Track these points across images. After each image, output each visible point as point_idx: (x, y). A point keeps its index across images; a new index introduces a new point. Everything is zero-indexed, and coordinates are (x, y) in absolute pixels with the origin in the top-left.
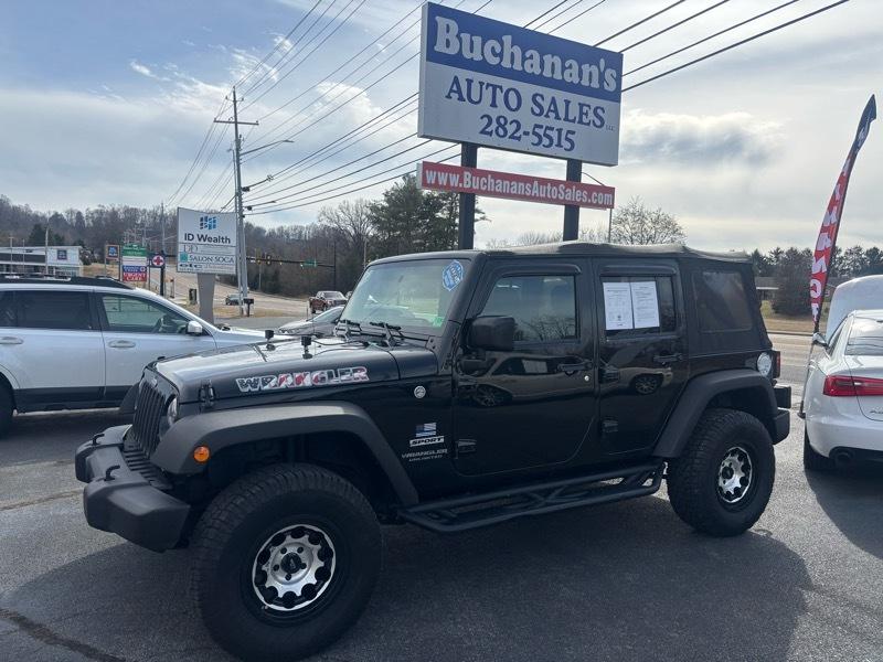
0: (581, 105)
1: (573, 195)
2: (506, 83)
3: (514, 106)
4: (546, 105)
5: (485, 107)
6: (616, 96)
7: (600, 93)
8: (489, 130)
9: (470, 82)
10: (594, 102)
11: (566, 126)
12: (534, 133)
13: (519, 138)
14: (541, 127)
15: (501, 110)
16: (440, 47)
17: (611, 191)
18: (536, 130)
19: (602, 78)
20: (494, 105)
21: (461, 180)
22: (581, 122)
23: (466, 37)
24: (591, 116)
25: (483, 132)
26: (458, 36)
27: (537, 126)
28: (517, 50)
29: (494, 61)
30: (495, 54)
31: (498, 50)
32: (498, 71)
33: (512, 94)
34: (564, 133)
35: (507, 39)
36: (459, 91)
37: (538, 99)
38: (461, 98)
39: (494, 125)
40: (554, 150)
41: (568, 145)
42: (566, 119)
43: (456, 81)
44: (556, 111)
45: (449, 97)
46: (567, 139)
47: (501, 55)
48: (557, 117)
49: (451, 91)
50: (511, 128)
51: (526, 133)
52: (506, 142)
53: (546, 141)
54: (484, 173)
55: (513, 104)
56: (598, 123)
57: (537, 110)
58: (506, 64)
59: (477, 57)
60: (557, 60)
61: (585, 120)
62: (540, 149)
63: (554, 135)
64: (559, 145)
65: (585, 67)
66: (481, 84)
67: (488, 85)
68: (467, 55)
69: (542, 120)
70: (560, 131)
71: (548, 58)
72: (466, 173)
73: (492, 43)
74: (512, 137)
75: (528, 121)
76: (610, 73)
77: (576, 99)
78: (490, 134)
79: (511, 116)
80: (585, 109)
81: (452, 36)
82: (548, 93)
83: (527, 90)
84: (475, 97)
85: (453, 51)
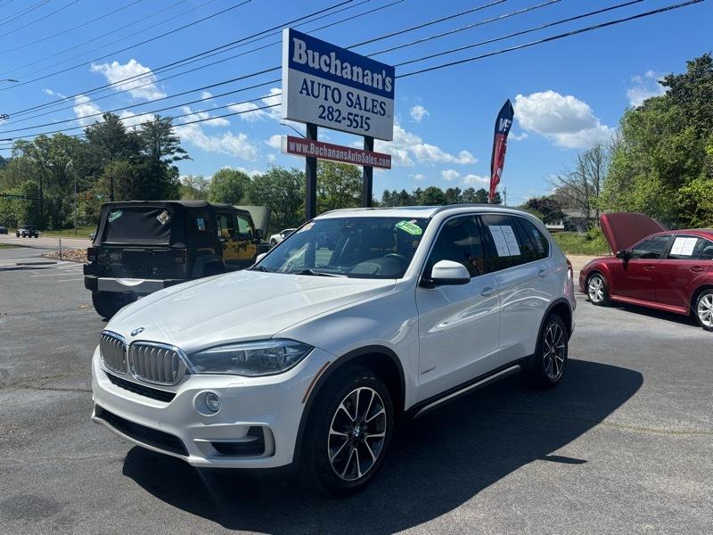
0: (373, 101)
1: (369, 160)
2: (333, 84)
3: (337, 100)
4: (354, 99)
5: (321, 100)
6: (391, 95)
7: (383, 93)
8: (323, 115)
9: (313, 83)
10: (380, 99)
11: (366, 114)
12: (349, 119)
13: (340, 122)
14: (352, 114)
15: (330, 103)
16: (296, 59)
17: (389, 157)
18: (350, 117)
19: (384, 84)
20: (326, 99)
21: (309, 149)
22: (373, 112)
23: (310, 52)
24: (379, 108)
25: (320, 117)
26: (306, 52)
27: (350, 114)
28: (338, 62)
29: (325, 69)
30: (326, 65)
31: (328, 62)
32: (328, 76)
33: (336, 92)
34: (364, 119)
35: (333, 55)
36: (307, 89)
37: (350, 95)
38: (308, 94)
39: (327, 112)
40: (359, 130)
41: (366, 127)
42: (365, 110)
43: (305, 82)
44: (360, 104)
45: (301, 92)
46: (366, 123)
47: (329, 65)
48: (361, 108)
49: (303, 89)
50: (336, 115)
51: (344, 118)
52: (333, 124)
53: (355, 124)
54: (321, 145)
55: (337, 99)
56: (382, 112)
57: (350, 103)
58: (333, 72)
59: (317, 67)
60: (360, 70)
61: (375, 111)
62: (351, 129)
63: (359, 119)
64: (362, 127)
65: (375, 75)
66: (319, 84)
67: (323, 85)
68: (311, 65)
69: (352, 110)
70: (362, 117)
71: (355, 68)
72: (312, 144)
73: (325, 57)
74: (336, 121)
75: (345, 110)
76: (388, 79)
77: (371, 96)
78: (324, 118)
79: (336, 107)
80: (375, 103)
81: (302, 51)
82: (356, 92)
83: (344, 89)
84: (316, 94)
85: (303, 62)
